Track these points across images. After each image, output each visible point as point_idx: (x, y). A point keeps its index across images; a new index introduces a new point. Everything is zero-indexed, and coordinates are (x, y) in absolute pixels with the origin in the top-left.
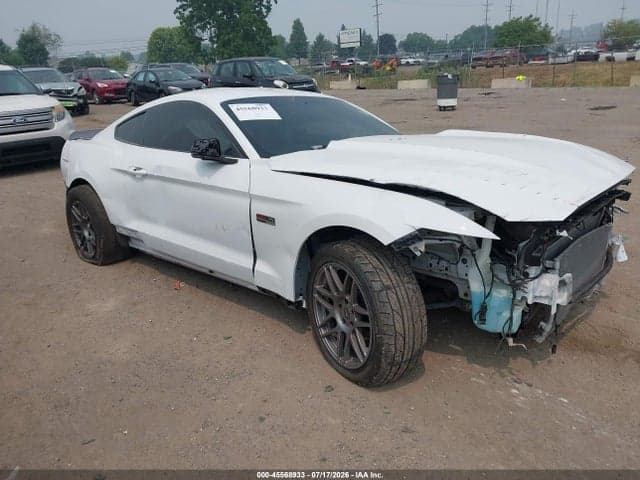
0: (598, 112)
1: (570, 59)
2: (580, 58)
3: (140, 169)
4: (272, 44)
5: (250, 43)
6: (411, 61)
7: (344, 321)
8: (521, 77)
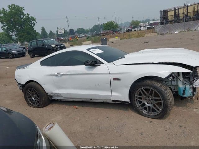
0: (146, 44)
1: (125, 31)
2: (127, 31)
3: (60, 73)
4: (37, 35)
5: (29, 35)
6: (81, 36)
7: (148, 103)
8: (117, 37)
